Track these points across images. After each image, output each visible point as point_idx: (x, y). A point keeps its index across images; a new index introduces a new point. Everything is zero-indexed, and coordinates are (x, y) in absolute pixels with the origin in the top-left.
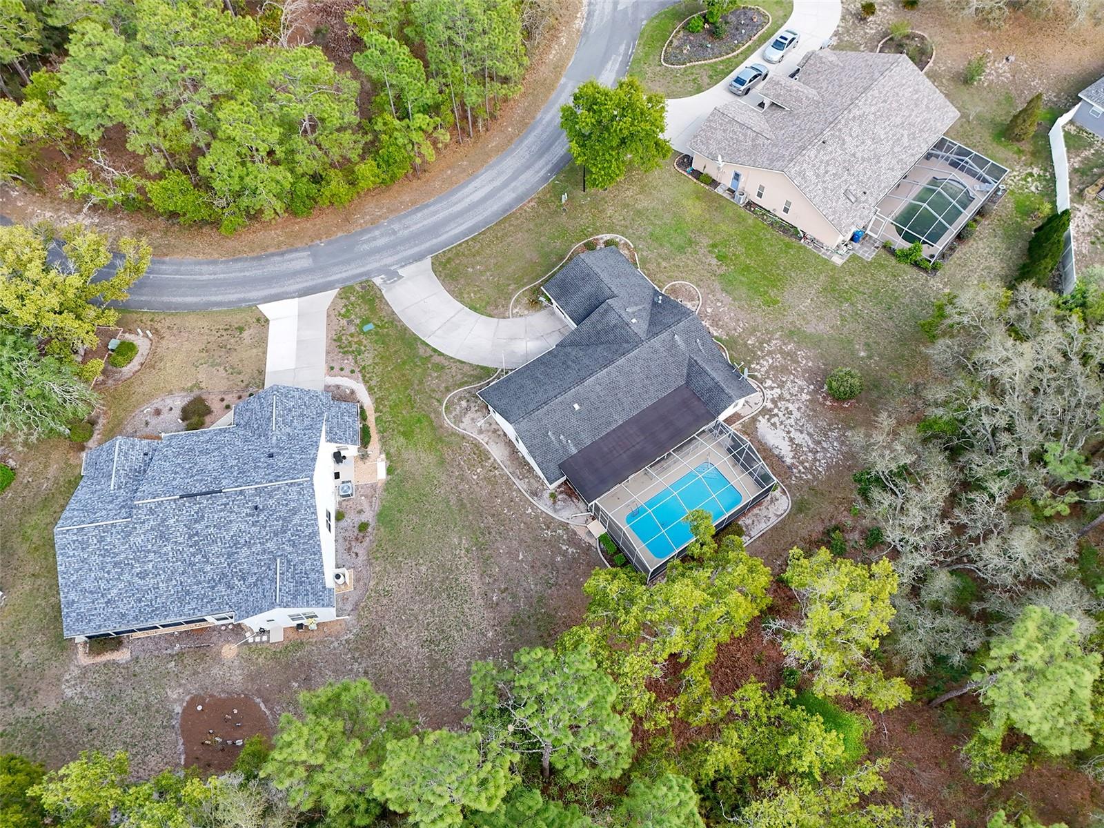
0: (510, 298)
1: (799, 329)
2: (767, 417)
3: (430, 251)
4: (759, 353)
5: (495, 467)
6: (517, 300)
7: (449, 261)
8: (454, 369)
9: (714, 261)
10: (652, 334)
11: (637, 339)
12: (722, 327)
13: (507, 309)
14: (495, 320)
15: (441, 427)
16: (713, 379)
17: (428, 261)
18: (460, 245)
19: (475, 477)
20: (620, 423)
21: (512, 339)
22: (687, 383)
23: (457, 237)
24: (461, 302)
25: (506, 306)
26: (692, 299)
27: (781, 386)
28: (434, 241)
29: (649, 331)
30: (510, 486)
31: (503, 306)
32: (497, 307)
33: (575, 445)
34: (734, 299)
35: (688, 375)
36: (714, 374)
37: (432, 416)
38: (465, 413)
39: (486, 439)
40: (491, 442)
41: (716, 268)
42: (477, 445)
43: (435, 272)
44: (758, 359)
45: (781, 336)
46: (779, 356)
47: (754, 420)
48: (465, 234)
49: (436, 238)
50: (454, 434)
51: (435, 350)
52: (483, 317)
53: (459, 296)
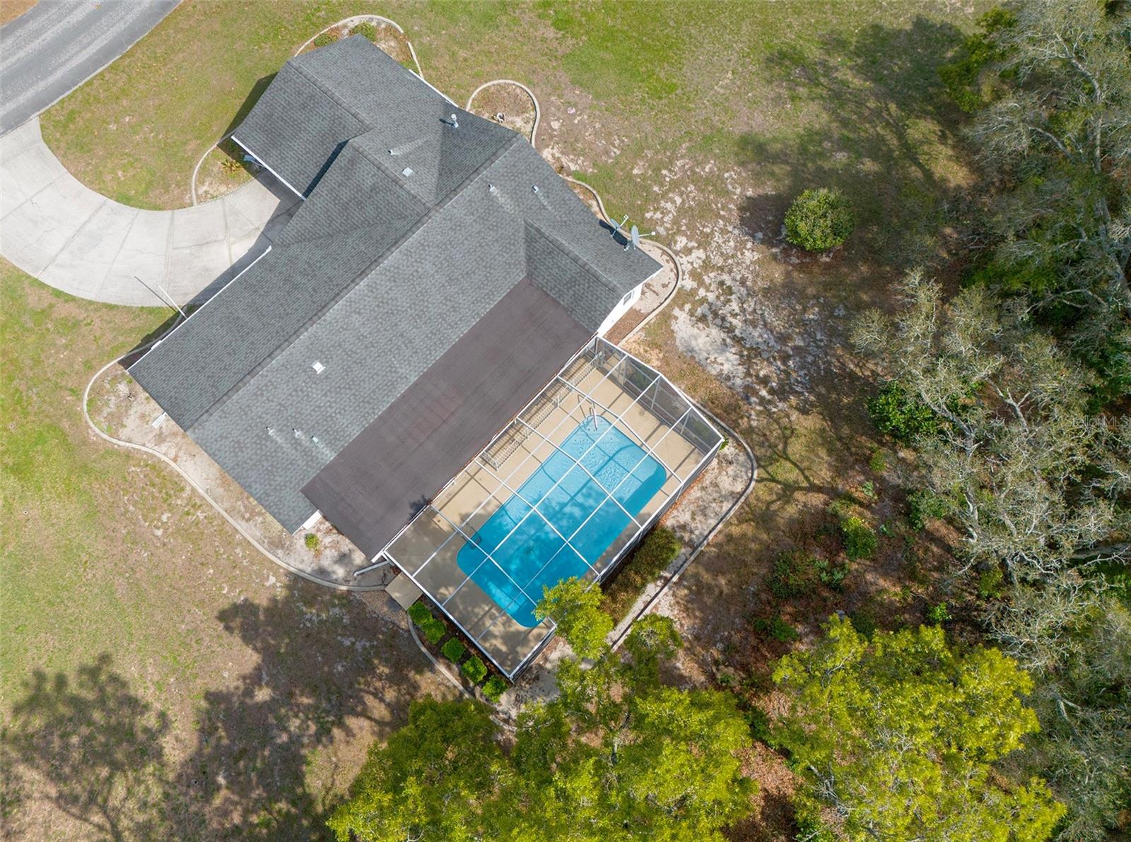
0: (191, 167)
1: (719, 130)
2: (688, 307)
3: (36, 105)
4: (656, 189)
5: (195, 503)
6: (203, 168)
7: (71, 117)
8: (97, 322)
9: (551, 33)
10: (446, 191)
11: (419, 209)
12: (582, 153)
13: (188, 190)
14: (167, 214)
15: (85, 443)
16: (575, 260)
17: (34, 124)
18: (89, 83)
19: (159, 533)
20: (413, 379)
21: (203, 243)
22: (529, 275)
23: (83, 71)
24: (100, 191)
25: (184, 185)
26: (521, 110)
27: (704, 242)
28: (41, 85)
29: (439, 188)
30: (229, 537)
31: (178, 186)
32: (167, 189)
33: (330, 444)
34: (597, 96)
35: (529, 259)
36: (576, 250)
37: (65, 424)
38: (128, 407)
39: (173, 453)
40: (183, 456)
41: (555, 44)
42: (155, 468)
43: (47, 142)
44: (656, 200)
45: (689, 149)
46: (691, 187)
47: (666, 317)
48: (96, 61)
49: (43, 78)
50: (112, 452)
51: (58, 294)
52: (144, 214)
53: (94, 180)
